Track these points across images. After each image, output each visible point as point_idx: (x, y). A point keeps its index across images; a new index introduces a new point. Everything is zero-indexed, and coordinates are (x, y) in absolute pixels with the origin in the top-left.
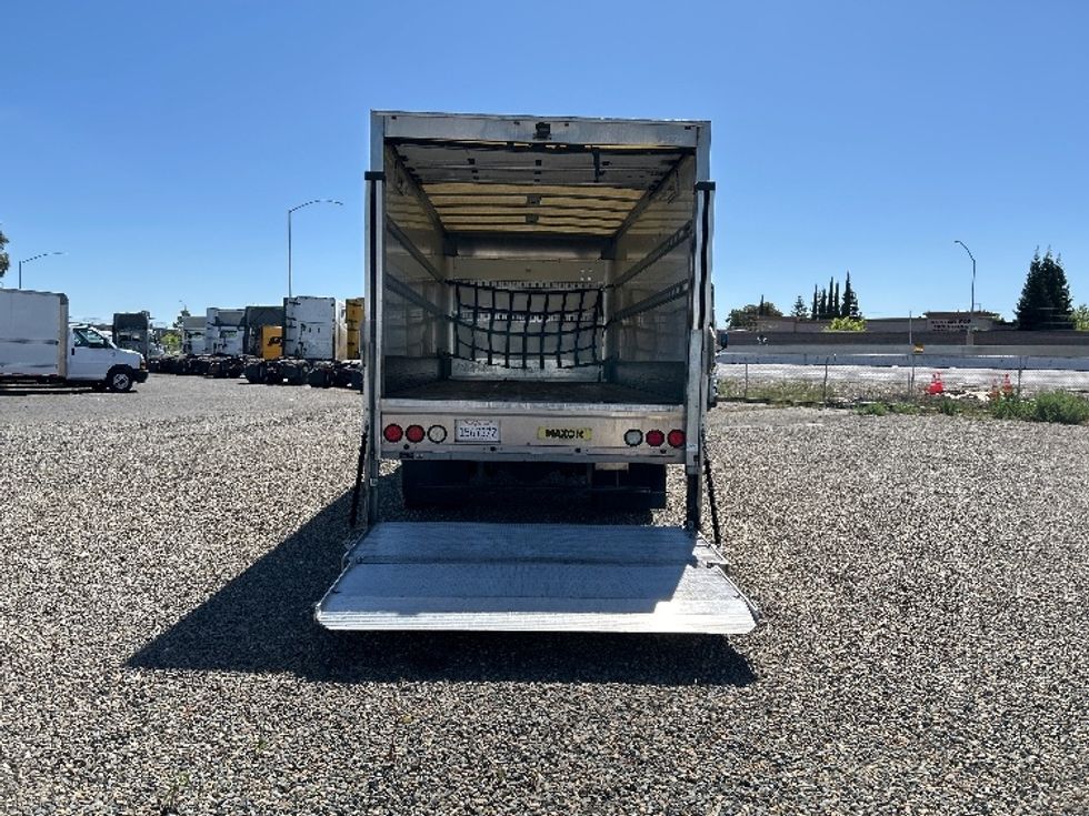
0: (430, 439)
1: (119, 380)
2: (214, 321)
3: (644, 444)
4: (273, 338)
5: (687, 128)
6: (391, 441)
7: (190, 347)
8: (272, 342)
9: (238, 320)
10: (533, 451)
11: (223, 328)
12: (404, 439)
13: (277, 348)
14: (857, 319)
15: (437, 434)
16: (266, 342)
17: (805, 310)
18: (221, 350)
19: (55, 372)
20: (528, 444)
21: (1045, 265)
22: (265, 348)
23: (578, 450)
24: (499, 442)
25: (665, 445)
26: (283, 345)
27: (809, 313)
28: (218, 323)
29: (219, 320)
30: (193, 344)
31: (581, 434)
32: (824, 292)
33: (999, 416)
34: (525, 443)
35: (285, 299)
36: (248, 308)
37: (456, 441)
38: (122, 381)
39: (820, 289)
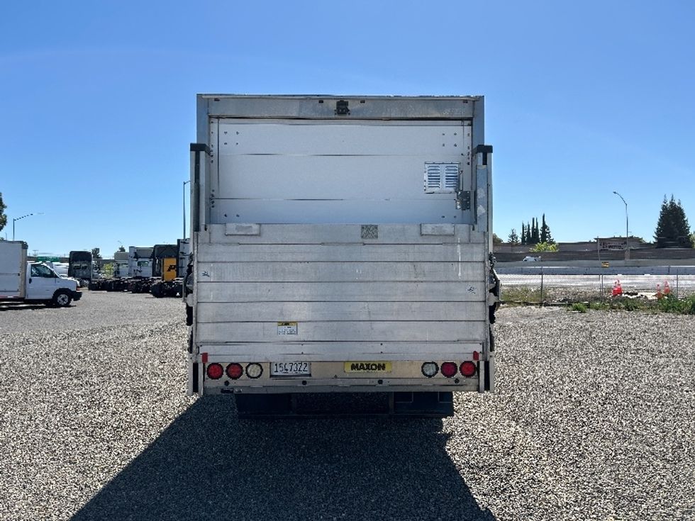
0: (248, 376)
1: (62, 298)
2: (134, 255)
3: (440, 374)
4: (171, 266)
5: (465, 101)
6: (213, 378)
7: (118, 273)
8: (171, 268)
9: (150, 255)
10: (340, 383)
11: (140, 260)
12: (225, 376)
13: (173, 272)
14: (552, 243)
15: (254, 371)
16: (166, 268)
17: (517, 238)
18: (139, 274)
19: (18, 295)
20: (336, 377)
21: (671, 205)
22: (166, 273)
23: (380, 382)
24: (310, 375)
25: (459, 375)
26: (177, 271)
27: (520, 240)
28: (137, 256)
29: (137, 254)
30: (120, 271)
31: (383, 367)
32: (529, 226)
33: (666, 310)
34: (333, 376)
35: (179, 241)
36: (156, 246)
37: (271, 376)
38: (63, 299)
39: (526, 224)
